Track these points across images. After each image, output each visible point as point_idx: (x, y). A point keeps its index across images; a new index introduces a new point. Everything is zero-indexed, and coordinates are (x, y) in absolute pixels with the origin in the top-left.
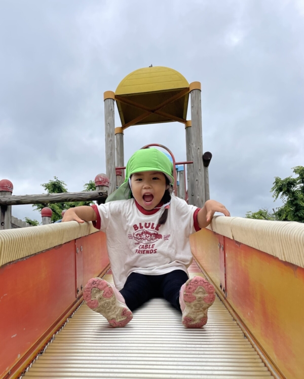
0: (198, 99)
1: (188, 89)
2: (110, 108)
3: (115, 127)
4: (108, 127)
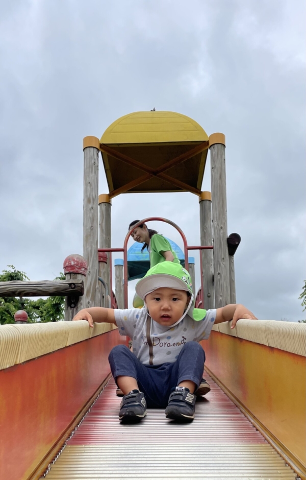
0: (221, 157)
1: (206, 144)
2: (93, 162)
3: (99, 194)
4: (89, 188)
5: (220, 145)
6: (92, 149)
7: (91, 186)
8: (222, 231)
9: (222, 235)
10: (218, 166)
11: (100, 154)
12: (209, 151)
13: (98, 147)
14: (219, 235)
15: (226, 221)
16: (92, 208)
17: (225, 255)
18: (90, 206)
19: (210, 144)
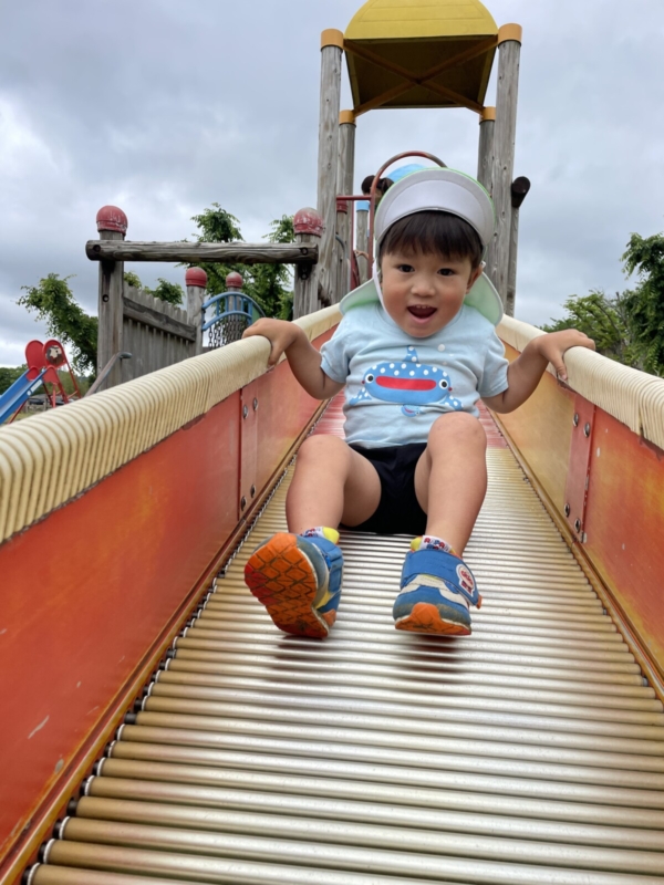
0: (514, 62)
1: (494, 38)
2: (333, 68)
3: (341, 110)
4: (327, 107)
5: (513, 43)
6: (333, 49)
7: (330, 104)
8: (505, 173)
9: (504, 179)
10: (508, 74)
11: (344, 55)
12: (498, 50)
13: (341, 45)
14: (501, 179)
15: (512, 159)
16: (331, 137)
17: (506, 208)
18: (328, 134)
19: (500, 40)
